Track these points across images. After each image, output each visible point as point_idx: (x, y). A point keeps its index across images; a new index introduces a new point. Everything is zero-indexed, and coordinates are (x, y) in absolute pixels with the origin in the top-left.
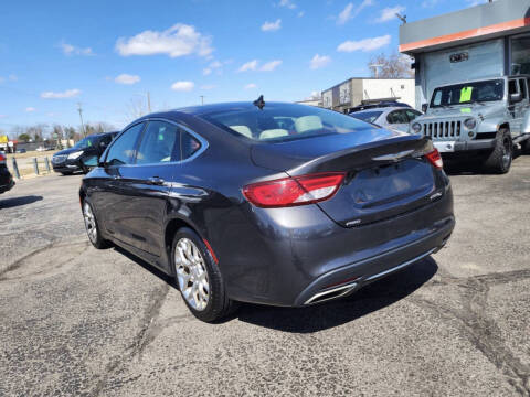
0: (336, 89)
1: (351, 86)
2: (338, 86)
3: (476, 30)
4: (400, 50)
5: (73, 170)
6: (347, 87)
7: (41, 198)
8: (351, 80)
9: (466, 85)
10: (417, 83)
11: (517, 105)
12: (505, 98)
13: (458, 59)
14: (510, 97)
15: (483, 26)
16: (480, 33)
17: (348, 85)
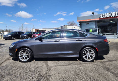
2: (62, 26)
3: (91, 19)
4: (77, 21)
5: (8, 39)
7: (4, 44)
9: (91, 29)
10: (80, 27)
11: (100, 33)
12: (98, 31)
13: (87, 24)
14: (98, 32)
15: (92, 19)
16: (91, 20)
17: (64, 26)
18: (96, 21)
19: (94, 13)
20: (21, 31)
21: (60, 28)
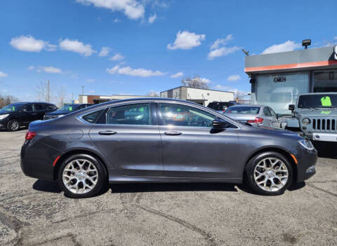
0: (170, 92)
1: (180, 91)
2: (172, 90)
3: (295, 65)
6: (178, 91)
8: (181, 87)
13: (279, 80)
15: (301, 63)
16: (299, 66)
17: (179, 90)
18: (312, 72)
19: (309, 44)
20: (43, 100)
21: (165, 95)
